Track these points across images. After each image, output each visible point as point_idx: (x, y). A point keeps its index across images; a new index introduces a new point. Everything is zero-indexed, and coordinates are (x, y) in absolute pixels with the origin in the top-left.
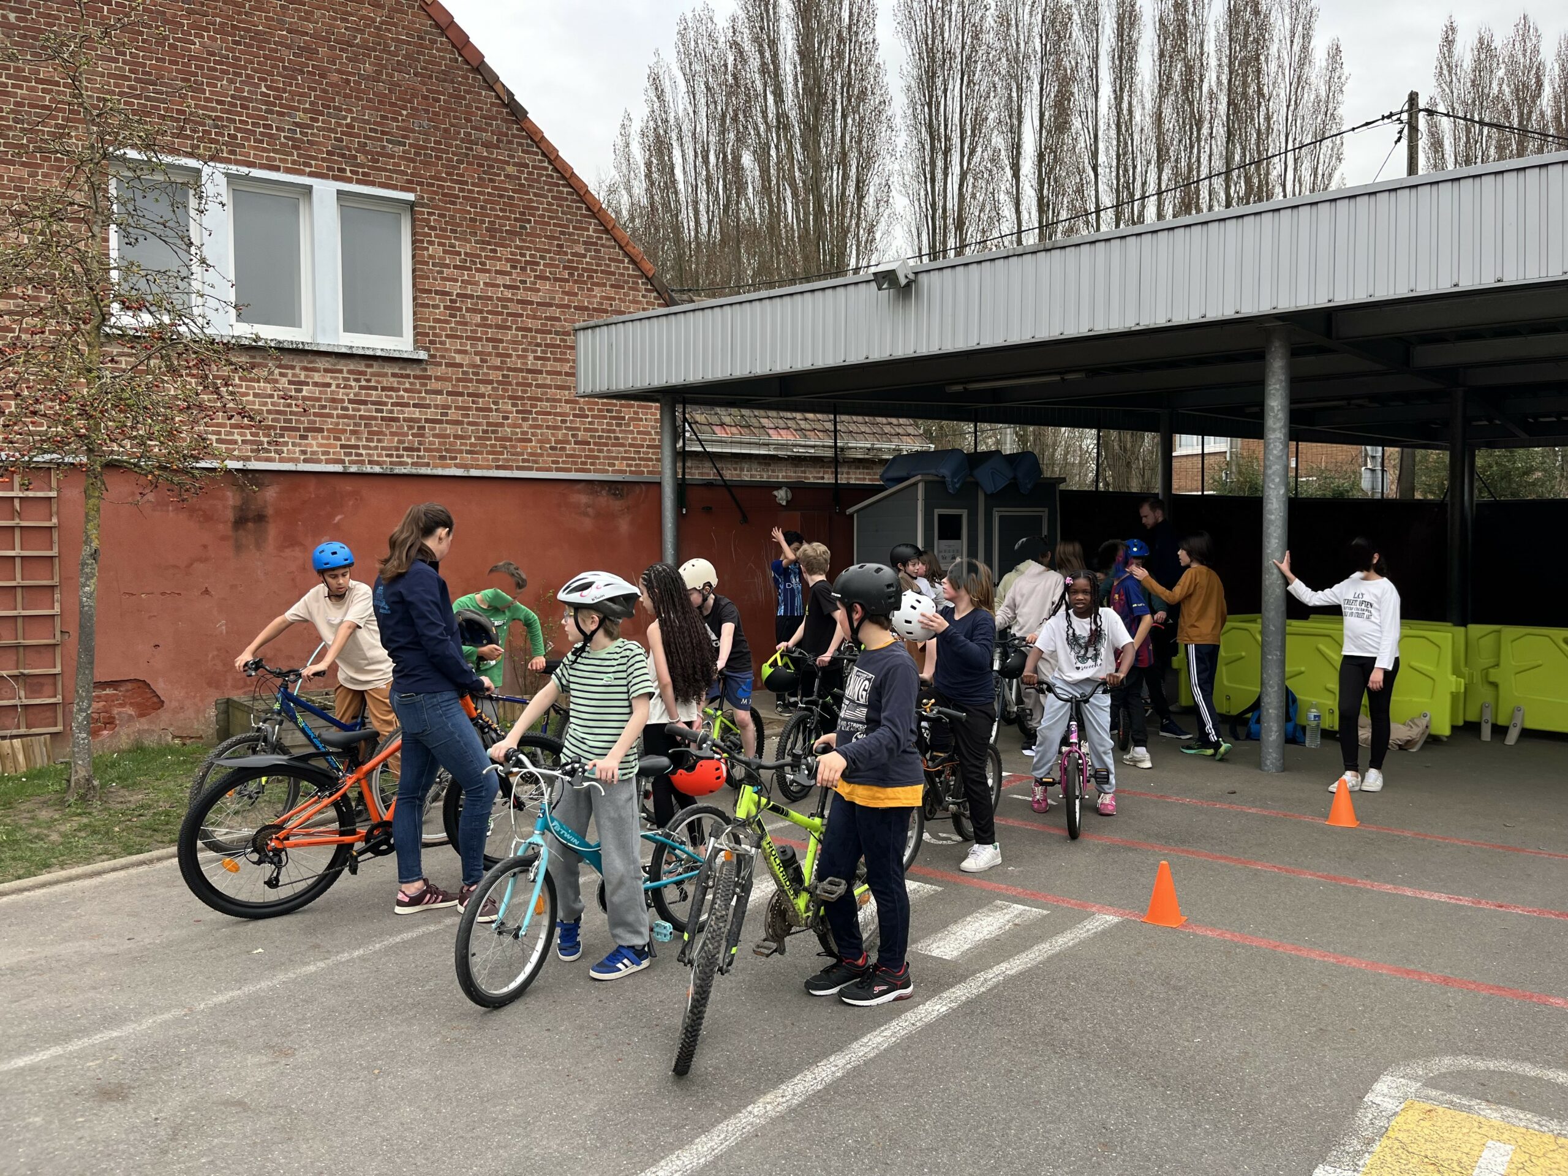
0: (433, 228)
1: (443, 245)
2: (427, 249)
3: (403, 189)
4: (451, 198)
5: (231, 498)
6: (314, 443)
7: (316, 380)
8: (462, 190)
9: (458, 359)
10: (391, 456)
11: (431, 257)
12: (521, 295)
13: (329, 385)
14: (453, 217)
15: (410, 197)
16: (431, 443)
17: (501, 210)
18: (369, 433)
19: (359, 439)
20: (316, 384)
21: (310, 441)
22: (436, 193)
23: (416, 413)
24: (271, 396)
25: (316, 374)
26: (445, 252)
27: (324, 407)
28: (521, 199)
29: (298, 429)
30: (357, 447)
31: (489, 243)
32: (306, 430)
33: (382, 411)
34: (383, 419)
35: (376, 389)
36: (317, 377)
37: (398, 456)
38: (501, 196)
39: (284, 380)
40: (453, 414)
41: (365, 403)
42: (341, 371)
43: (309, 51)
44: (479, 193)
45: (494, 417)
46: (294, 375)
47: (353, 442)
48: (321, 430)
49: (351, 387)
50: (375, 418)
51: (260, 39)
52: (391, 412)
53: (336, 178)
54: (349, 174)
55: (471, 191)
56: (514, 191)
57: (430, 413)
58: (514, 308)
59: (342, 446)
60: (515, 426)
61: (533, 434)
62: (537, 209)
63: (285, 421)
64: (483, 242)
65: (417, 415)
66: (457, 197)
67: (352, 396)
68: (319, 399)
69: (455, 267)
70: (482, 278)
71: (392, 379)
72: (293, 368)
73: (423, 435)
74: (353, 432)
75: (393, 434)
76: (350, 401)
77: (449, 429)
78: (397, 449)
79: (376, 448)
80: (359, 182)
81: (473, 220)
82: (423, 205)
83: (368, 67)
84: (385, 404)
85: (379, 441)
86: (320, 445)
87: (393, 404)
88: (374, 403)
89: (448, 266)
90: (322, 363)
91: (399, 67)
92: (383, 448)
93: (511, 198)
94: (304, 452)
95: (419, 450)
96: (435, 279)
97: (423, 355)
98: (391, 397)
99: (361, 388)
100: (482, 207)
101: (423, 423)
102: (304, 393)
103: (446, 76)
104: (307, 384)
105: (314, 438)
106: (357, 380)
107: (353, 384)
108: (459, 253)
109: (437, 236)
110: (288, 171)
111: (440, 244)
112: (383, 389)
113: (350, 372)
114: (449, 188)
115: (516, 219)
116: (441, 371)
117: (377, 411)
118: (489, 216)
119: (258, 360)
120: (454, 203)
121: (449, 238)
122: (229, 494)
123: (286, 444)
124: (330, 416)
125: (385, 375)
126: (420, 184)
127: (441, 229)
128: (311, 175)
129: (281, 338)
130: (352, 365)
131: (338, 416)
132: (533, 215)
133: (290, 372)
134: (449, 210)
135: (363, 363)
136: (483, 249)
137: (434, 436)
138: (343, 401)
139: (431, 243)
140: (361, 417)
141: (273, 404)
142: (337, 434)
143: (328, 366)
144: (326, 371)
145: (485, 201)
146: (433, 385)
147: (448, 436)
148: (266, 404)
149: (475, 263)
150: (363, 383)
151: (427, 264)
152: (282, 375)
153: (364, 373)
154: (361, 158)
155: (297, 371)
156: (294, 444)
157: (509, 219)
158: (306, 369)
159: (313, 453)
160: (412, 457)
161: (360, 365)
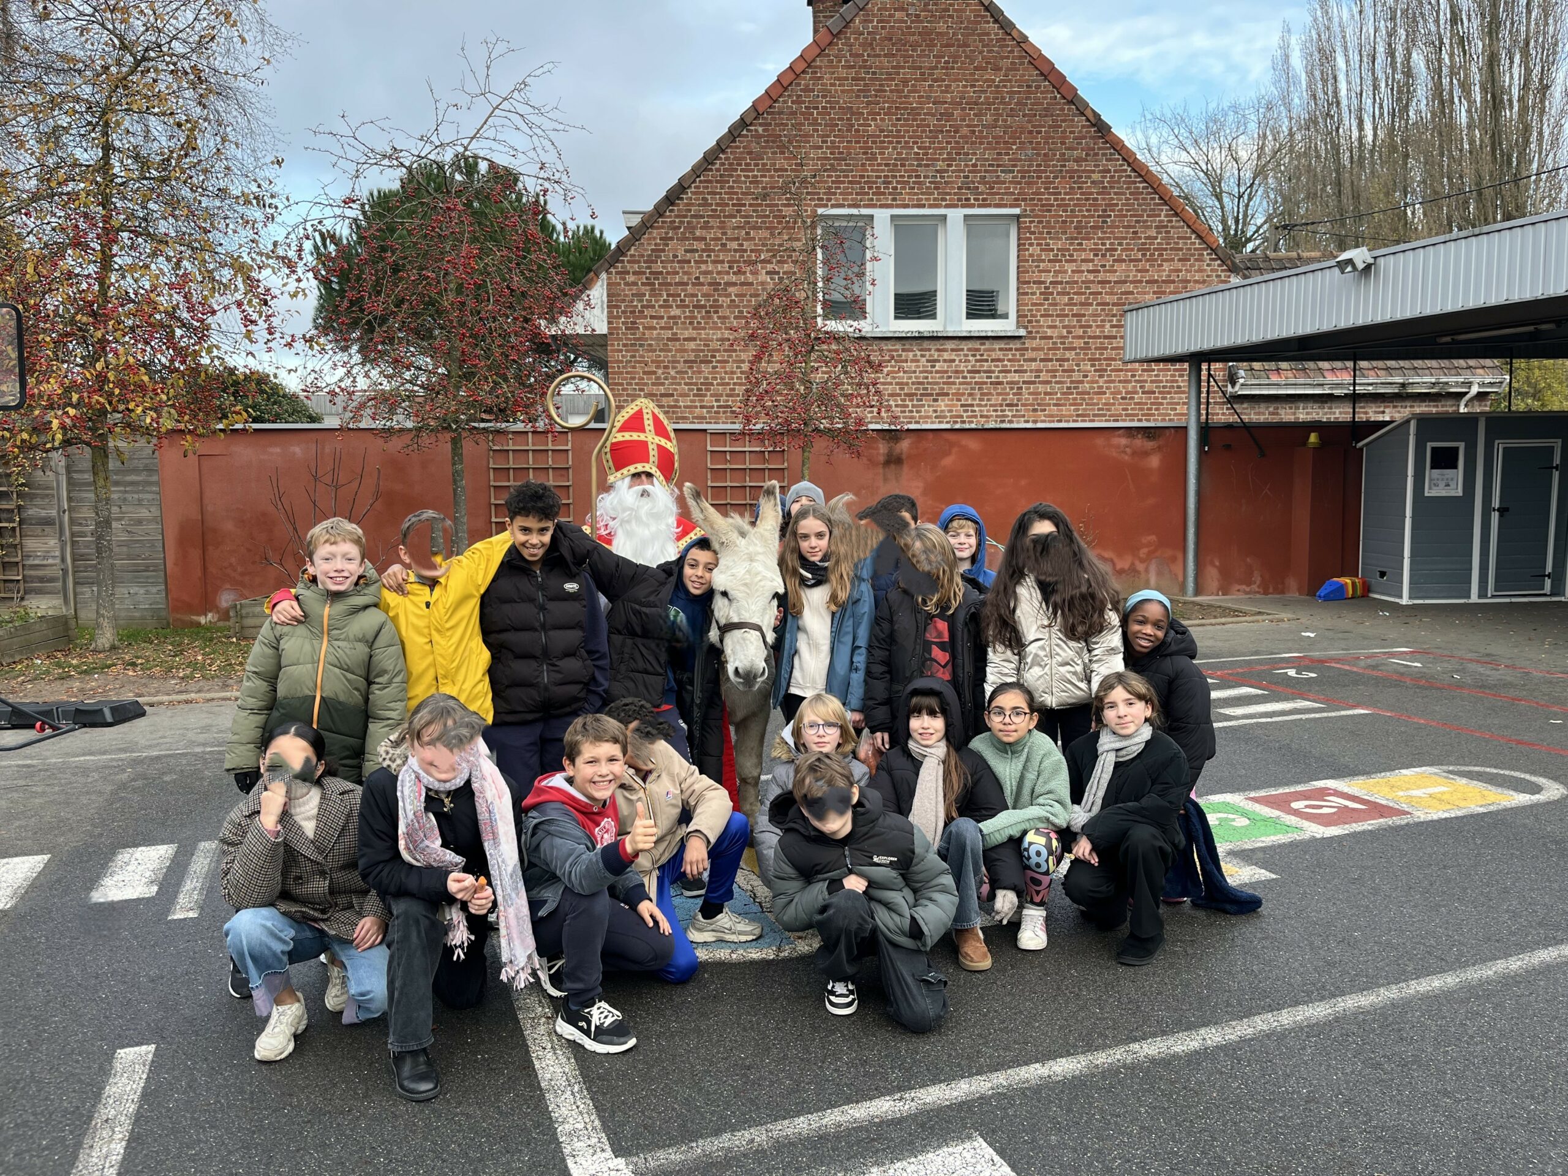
0: (1033, 233)
1: (1041, 244)
2: (1028, 250)
3: (1012, 206)
4: (1047, 208)
5: (882, 448)
6: (943, 404)
7: (946, 357)
8: (1056, 200)
9: (1049, 332)
10: (996, 411)
11: (1031, 255)
12: (1101, 276)
13: (954, 361)
14: (1048, 222)
15: (1017, 211)
16: (1026, 399)
17: (1087, 211)
18: (982, 394)
19: (974, 399)
20: (945, 361)
21: (940, 402)
22: (1036, 205)
23: (1016, 377)
24: (915, 372)
25: (945, 354)
26: (1042, 250)
27: (950, 377)
28: (1104, 199)
29: (932, 395)
30: (972, 405)
31: (1076, 239)
32: (938, 394)
33: (991, 377)
34: (991, 383)
35: (987, 361)
36: (946, 356)
37: (1002, 411)
38: (1087, 199)
39: (924, 359)
40: (1044, 376)
41: (978, 372)
42: (962, 350)
43: (948, 115)
44: (1069, 200)
45: (1076, 376)
46: (931, 355)
47: (970, 402)
48: (947, 394)
49: (969, 361)
50: (986, 383)
51: (914, 113)
52: (998, 377)
53: (963, 206)
54: (972, 201)
55: (1063, 199)
56: (1098, 193)
57: (1026, 377)
58: (1095, 288)
59: (962, 406)
60: (1093, 382)
61: (1107, 388)
62: (1117, 205)
63: (924, 389)
64: (1072, 239)
65: (1017, 379)
66: (1052, 205)
67: (969, 368)
68: (946, 372)
69: (1050, 261)
70: (1069, 267)
71: (999, 353)
72: (930, 350)
73: (1020, 394)
74: (970, 395)
75: (998, 394)
76: (969, 372)
77: (1041, 388)
78: (1001, 405)
79: (986, 405)
80: (980, 206)
81: (1064, 222)
82: (1026, 216)
83: (988, 118)
84: (993, 372)
85: (988, 400)
86: (947, 406)
87: (1000, 372)
88: (985, 372)
89: (1043, 261)
90: (950, 345)
91: (1012, 113)
92: (991, 405)
93: (1096, 199)
94: (935, 411)
95: (1017, 405)
96: (1033, 272)
97: (1022, 332)
98: (996, 366)
99: (977, 361)
100: (1072, 211)
101: (1021, 385)
102: (937, 368)
103: (1047, 112)
104: (939, 361)
105: (943, 400)
106: (974, 355)
107: (971, 358)
108: (1052, 250)
109: (1036, 239)
110: (931, 206)
111: (1038, 244)
112: (993, 361)
113: (969, 350)
114: (1047, 199)
115: (1099, 216)
116: (1035, 343)
117: (988, 377)
118: (1077, 216)
119: (907, 347)
120: (1050, 211)
121: (1045, 239)
122: (881, 446)
123: (923, 406)
124: (954, 383)
125: (994, 350)
126: (1024, 200)
127: (1040, 233)
128: (947, 206)
129: (921, 330)
130: (971, 344)
131: (960, 383)
132: (1113, 211)
133: (927, 353)
134: (1045, 217)
135: (978, 342)
136: (1071, 244)
137: (1029, 394)
138: (963, 372)
139: (1031, 245)
140: (976, 383)
141: (916, 378)
142: (958, 395)
143: (953, 346)
144: (952, 350)
145: (1075, 205)
146: (1029, 354)
147: (1040, 394)
148: (910, 378)
149: (1064, 256)
150: (978, 357)
151: (1027, 261)
152: (922, 356)
153: (978, 350)
154: (981, 188)
155: (933, 352)
156: (929, 406)
157: (1093, 216)
158: (938, 350)
159: (942, 411)
160: (1012, 411)
161: (976, 345)
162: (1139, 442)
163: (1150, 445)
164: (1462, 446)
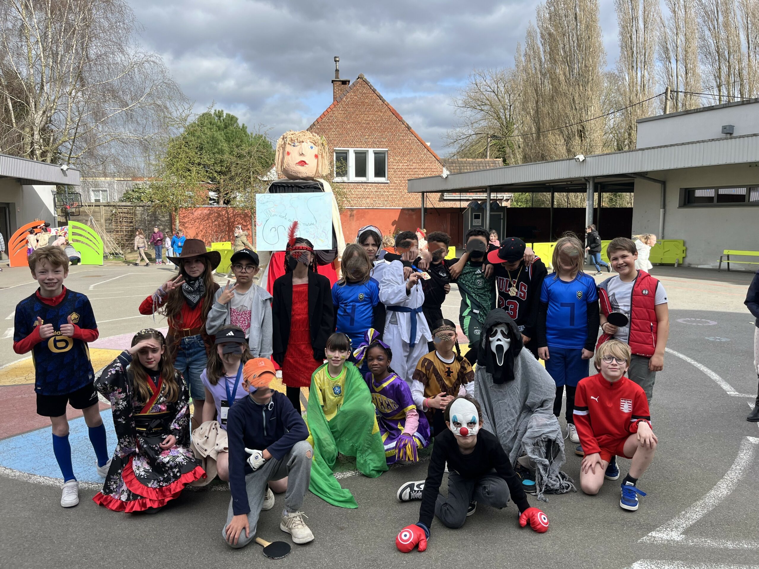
0: (391, 155)
1: (393, 158)
4: (395, 149)
5: (349, 213)
6: (368, 200)
8: (397, 146)
9: (396, 182)
11: (391, 161)
12: (409, 167)
13: (371, 189)
14: (395, 152)
15: (387, 149)
17: (406, 150)
18: (378, 198)
20: (368, 189)
22: (392, 148)
23: (387, 193)
24: (360, 191)
26: (394, 160)
28: (410, 147)
29: (365, 198)
31: (403, 157)
34: (381, 195)
35: (379, 189)
36: (369, 187)
38: (406, 147)
40: (395, 193)
41: (377, 192)
43: (368, 124)
45: (403, 193)
50: (379, 195)
51: (359, 123)
52: (382, 193)
53: (373, 148)
54: (375, 147)
55: (399, 146)
56: (408, 145)
57: (390, 193)
58: (407, 170)
62: (413, 148)
63: (363, 196)
68: (369, 192)
69: (396, 163)
70: (401, 165)
71: (382, 187)
73: (388, 198)
74: (375, 198)
75: (383, 198)
76: (375, 192)
77: (394, 196)
80: (377, 148)
81: (400, 152)
82: (389, 151)
83: (379, 125)
89: (394, 163)
90: (370, 184)
91: (385, 124)
92: (381, 201)
93: (408, 147)
96: (392, 165)
97: (388, 182)
100: (401, 150)
101: (389, 195)
102: (366, 191)
103: (395, 123)
107: (375, 188)
108: (397, 160)
110: (364, 148)
112: (381, 189)
113: (375, 186)
114: (395, 147)
115: (409, 151)
116: (392, 184)
117: (380, 193)
118: (403, 151)
119: (358, 185)
124: (371, 195)
126: (389, 146)
127: (393, 155)
128: (368, 148)
129: (362, 180)
130: (375, 184)
131: (373, 195)
132: (412, 150)
136: (401, 158)
137: (391, 198)
138: (373, 192)
139: (391, 158)
140: (377, 195)
141: (361, 193)
142: (372, 198)
145: (402, 148)
146: (391, 187)
147: (394, 198)
148: (359, 193)
149: (400, 161)
150: (377, 188)
151: (390, 163)
152: (362, 187)
153: (377, 186)
154: (377, 143)
155: (365, 186)
156: (364, 201)
158: (367, 186)
159: (368, 202)
161: (377, 184)
162: (410, 212)
163: (413, 213)
164: (481, 214)
